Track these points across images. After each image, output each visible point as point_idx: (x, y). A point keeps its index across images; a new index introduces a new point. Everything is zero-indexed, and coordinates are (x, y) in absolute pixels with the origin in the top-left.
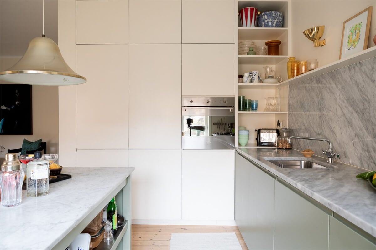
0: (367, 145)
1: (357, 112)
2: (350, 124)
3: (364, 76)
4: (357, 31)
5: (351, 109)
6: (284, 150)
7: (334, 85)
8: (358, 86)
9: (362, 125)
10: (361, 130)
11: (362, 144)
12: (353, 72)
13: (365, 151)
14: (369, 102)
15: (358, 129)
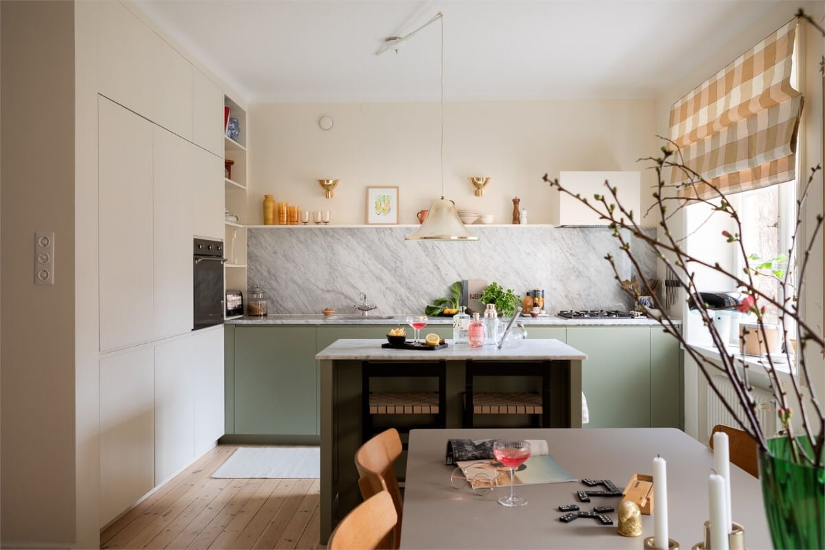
0: (400, 296)
1: (388, 269)
2: (379, 279)
3: (396, 241)
4: (386, 202)
5: (380, 266)
6: (262, 318)
7: (355, 243)
8: (388, 248)
9: (394, 280)
10: (393, 284)
11: (394, 295)
12: (382, 235)
13: (398, 300)
14: (401, 262)
15: (390, 283)
